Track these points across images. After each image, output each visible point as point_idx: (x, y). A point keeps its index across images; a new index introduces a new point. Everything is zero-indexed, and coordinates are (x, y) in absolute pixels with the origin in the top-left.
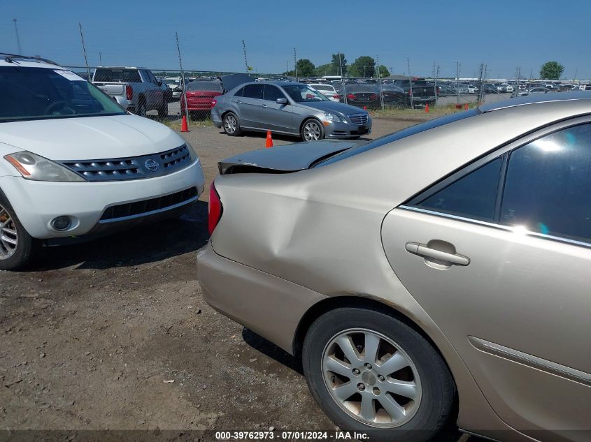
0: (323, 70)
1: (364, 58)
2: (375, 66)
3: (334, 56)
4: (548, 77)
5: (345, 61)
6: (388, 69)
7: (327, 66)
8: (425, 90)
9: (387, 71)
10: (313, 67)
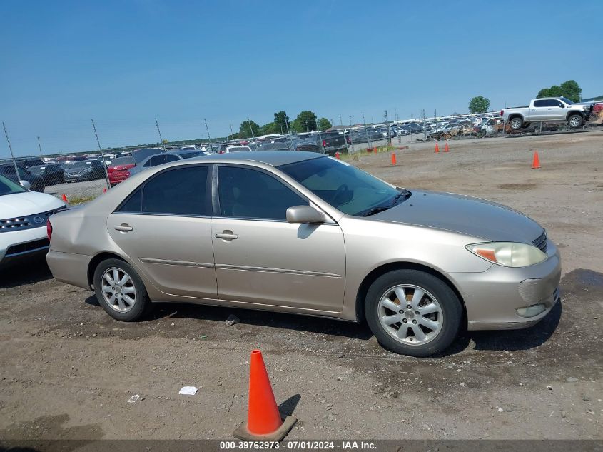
0: (267, 129)
1: (305, 113)
2: (317, 120)
3: (276, 115)
4: (477, 111)
5: (288, 118)
6: (329, 120)
7: (272, 124)
8: (337, 140)
9: (329, 123)
10: (258, 126)
